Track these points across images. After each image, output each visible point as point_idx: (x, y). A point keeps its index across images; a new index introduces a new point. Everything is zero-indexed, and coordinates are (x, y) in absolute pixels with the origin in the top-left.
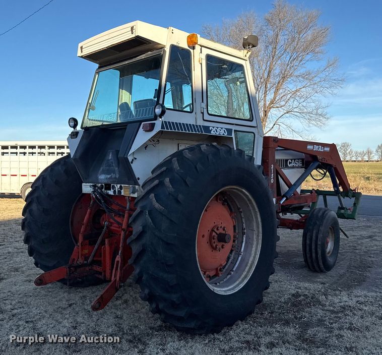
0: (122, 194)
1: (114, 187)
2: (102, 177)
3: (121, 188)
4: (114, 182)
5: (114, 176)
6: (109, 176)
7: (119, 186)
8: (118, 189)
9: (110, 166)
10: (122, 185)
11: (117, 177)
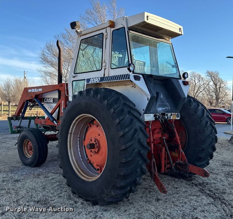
0: (171, 118)
1: (167, 115)
2: (160, 109)
3: (171, 115)
4: (167, 112)
5: (167, 108)
6: (164, 109)
7: (170, 114)
8: (170, 116)
9: (163, 102)
10: (172, 113)
11: (169, 108)
